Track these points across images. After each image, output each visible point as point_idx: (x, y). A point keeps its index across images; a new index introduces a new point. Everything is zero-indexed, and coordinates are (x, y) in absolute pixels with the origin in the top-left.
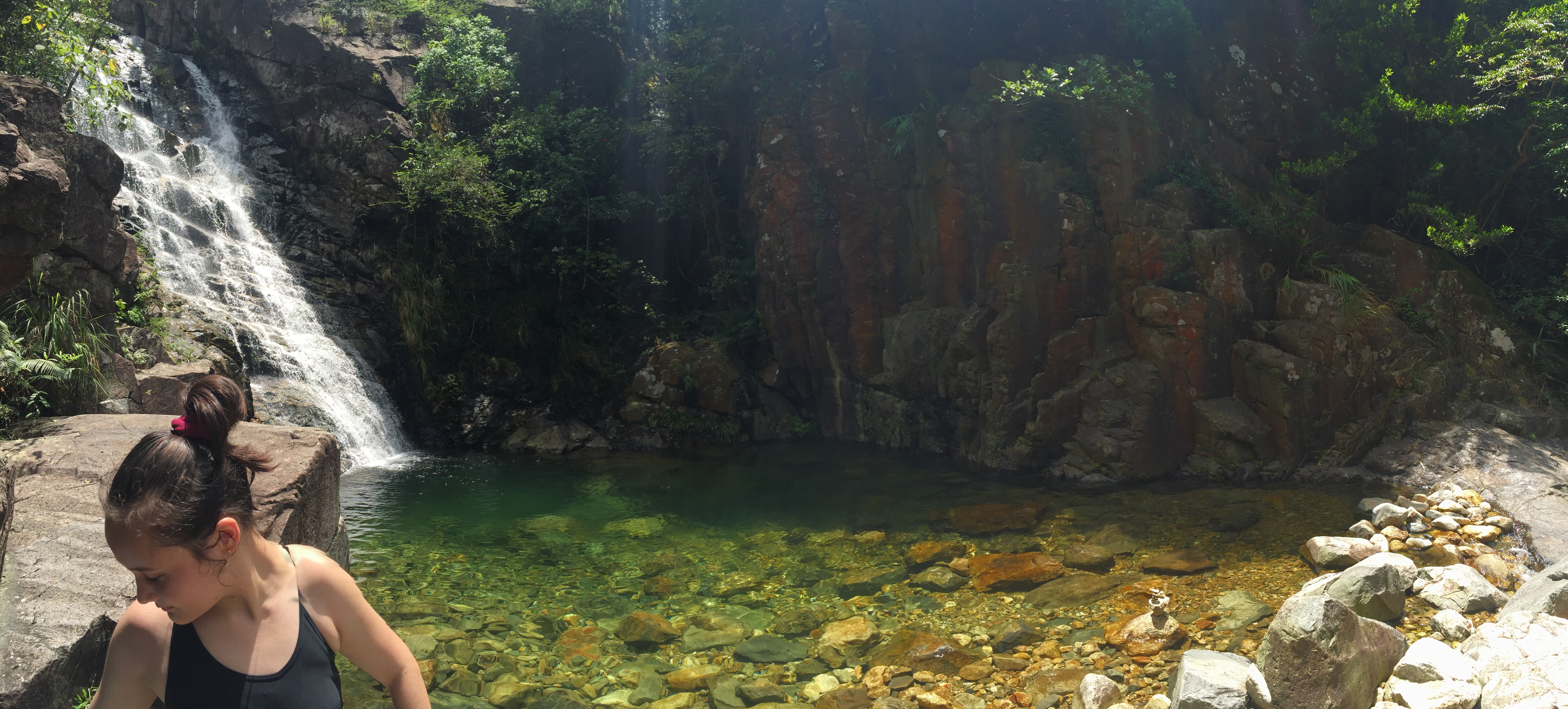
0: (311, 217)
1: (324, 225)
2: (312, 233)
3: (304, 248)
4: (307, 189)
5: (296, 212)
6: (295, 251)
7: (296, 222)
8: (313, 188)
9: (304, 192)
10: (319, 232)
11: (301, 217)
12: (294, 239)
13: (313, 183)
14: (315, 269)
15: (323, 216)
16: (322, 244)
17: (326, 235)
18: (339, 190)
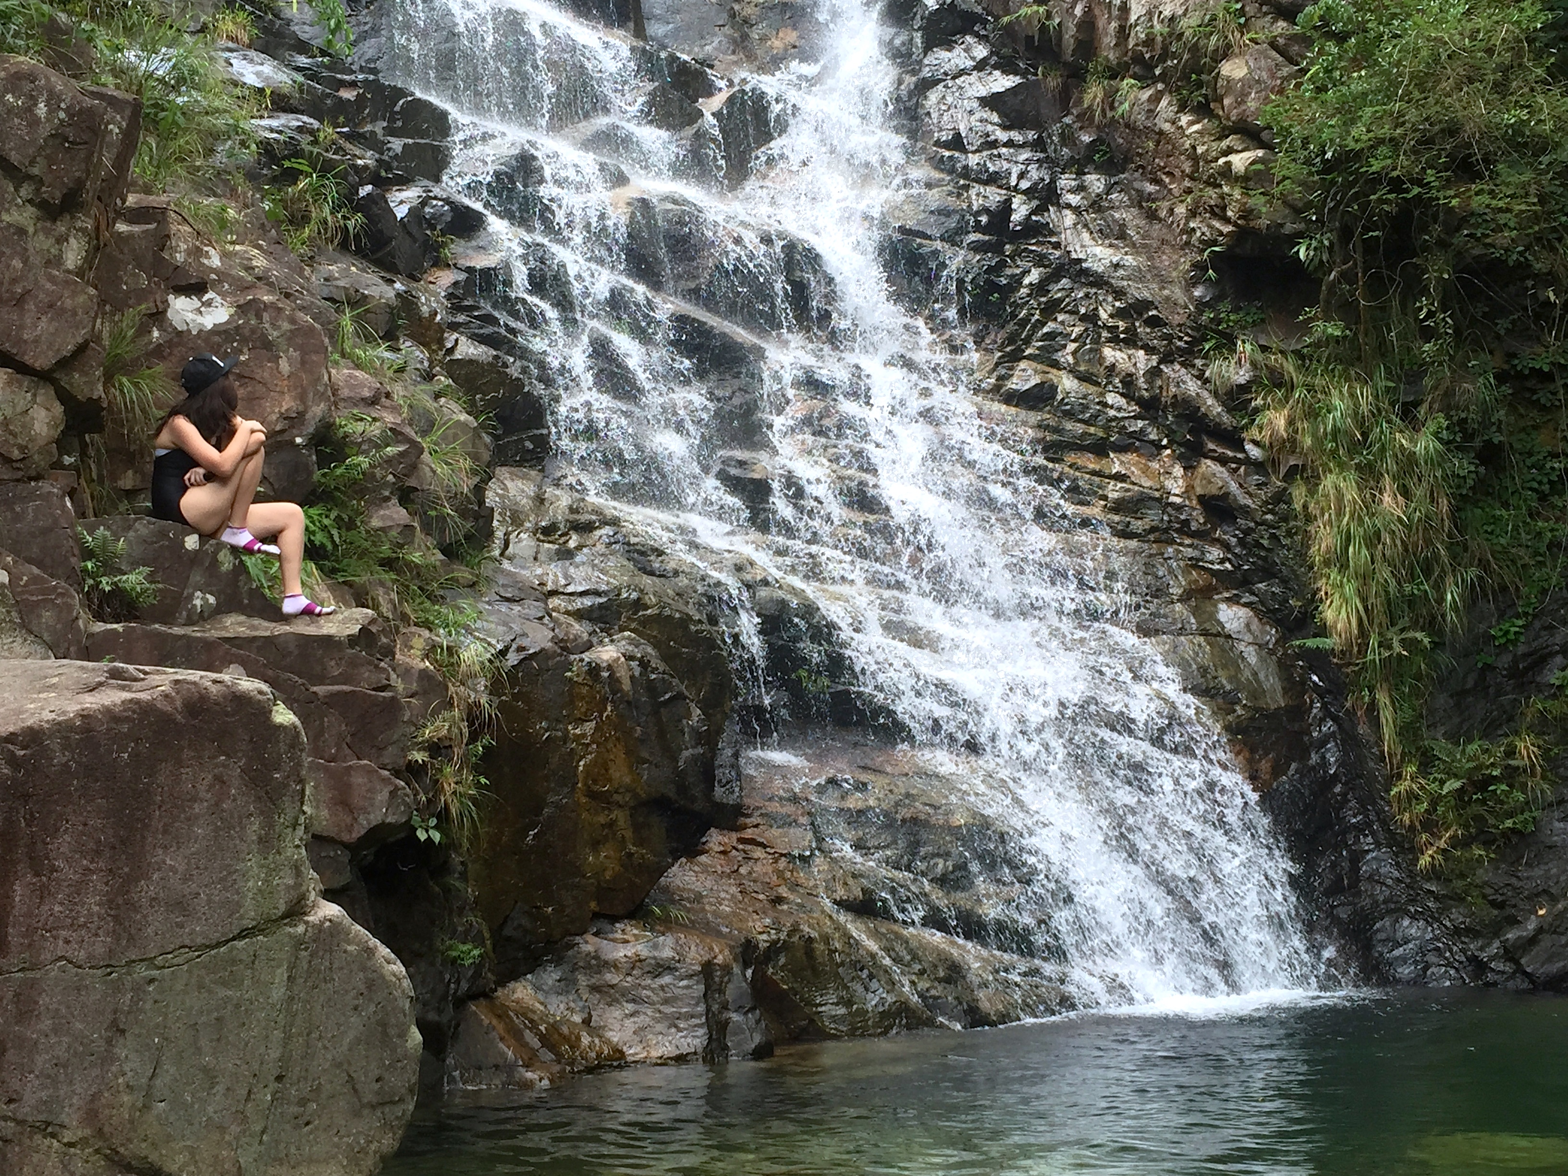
0: (1086, 272)
1: (1118, 295)
2: (1083, 318)
3: (1056, 365)
4: (1081, 188)
5: (1040, 260)
7: (1040, 288)
8: (1096, 182)
10: (1103, 315)
11: (1055, 276)
12: (1027, 342)
13: (1099, 169)
14: (1080, 428)
15: (1117, 266)
16: (1110, 354)
17: (1122, 325)
18: (1157, 181)
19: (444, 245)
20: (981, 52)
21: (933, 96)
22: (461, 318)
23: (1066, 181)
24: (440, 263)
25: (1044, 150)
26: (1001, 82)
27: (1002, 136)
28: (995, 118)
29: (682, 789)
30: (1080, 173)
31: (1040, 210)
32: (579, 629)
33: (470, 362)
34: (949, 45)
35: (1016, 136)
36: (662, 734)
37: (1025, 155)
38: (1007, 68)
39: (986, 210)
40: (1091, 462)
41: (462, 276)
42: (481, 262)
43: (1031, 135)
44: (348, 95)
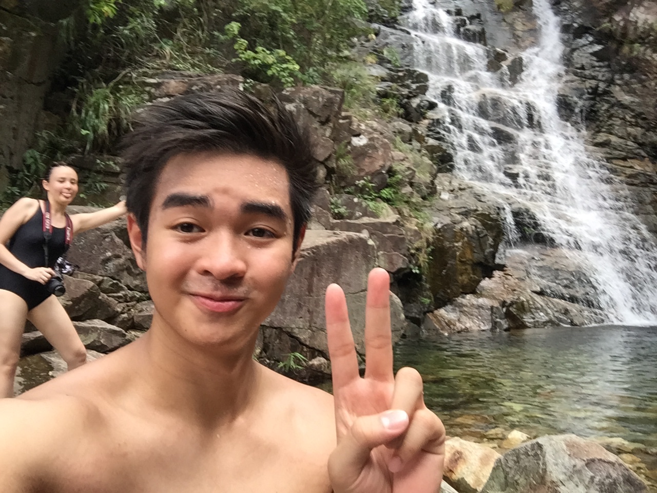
0: (622, 105)
1: (633, 111)
2: (621, 119)
3: (611, 134)
4: (622, 79)
5: (608, 102)
6: (602, 137)
7: (607, 110)
8: (627, 76)
9: (619, 82)
10: (628, 118)
11: (613, 106)
13: (628, 72)
14: (619, 153)
15: (632, 102)
16: (629, 129)
17: (633, 120)
18: (646, 75)
19: (426, 113)
20: (591, 39)
21: (575, 54)
22: (430, 133)
23: (617, 77)
24: (425, 118)
25: (610, 68)
26: (598, 48)
27: (597, 64)
28: (595, 58)
29: (486, 260)
30: (622, 74)
31: (609, 86)
32: (459, 217)
33: (432, 146)
34: (580, 38)
35: (601, 64)
36: (481, 245)
37: (604, 70)
38: (599, 43)
39: (591, 88)
40: (622, 163)
41: (431, 121)
42: (436, 117)
43: (606, 63)
44: (401, 74)
